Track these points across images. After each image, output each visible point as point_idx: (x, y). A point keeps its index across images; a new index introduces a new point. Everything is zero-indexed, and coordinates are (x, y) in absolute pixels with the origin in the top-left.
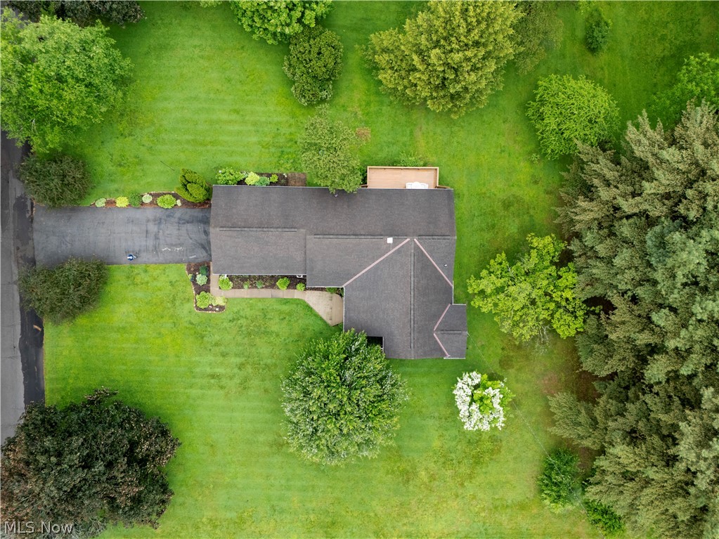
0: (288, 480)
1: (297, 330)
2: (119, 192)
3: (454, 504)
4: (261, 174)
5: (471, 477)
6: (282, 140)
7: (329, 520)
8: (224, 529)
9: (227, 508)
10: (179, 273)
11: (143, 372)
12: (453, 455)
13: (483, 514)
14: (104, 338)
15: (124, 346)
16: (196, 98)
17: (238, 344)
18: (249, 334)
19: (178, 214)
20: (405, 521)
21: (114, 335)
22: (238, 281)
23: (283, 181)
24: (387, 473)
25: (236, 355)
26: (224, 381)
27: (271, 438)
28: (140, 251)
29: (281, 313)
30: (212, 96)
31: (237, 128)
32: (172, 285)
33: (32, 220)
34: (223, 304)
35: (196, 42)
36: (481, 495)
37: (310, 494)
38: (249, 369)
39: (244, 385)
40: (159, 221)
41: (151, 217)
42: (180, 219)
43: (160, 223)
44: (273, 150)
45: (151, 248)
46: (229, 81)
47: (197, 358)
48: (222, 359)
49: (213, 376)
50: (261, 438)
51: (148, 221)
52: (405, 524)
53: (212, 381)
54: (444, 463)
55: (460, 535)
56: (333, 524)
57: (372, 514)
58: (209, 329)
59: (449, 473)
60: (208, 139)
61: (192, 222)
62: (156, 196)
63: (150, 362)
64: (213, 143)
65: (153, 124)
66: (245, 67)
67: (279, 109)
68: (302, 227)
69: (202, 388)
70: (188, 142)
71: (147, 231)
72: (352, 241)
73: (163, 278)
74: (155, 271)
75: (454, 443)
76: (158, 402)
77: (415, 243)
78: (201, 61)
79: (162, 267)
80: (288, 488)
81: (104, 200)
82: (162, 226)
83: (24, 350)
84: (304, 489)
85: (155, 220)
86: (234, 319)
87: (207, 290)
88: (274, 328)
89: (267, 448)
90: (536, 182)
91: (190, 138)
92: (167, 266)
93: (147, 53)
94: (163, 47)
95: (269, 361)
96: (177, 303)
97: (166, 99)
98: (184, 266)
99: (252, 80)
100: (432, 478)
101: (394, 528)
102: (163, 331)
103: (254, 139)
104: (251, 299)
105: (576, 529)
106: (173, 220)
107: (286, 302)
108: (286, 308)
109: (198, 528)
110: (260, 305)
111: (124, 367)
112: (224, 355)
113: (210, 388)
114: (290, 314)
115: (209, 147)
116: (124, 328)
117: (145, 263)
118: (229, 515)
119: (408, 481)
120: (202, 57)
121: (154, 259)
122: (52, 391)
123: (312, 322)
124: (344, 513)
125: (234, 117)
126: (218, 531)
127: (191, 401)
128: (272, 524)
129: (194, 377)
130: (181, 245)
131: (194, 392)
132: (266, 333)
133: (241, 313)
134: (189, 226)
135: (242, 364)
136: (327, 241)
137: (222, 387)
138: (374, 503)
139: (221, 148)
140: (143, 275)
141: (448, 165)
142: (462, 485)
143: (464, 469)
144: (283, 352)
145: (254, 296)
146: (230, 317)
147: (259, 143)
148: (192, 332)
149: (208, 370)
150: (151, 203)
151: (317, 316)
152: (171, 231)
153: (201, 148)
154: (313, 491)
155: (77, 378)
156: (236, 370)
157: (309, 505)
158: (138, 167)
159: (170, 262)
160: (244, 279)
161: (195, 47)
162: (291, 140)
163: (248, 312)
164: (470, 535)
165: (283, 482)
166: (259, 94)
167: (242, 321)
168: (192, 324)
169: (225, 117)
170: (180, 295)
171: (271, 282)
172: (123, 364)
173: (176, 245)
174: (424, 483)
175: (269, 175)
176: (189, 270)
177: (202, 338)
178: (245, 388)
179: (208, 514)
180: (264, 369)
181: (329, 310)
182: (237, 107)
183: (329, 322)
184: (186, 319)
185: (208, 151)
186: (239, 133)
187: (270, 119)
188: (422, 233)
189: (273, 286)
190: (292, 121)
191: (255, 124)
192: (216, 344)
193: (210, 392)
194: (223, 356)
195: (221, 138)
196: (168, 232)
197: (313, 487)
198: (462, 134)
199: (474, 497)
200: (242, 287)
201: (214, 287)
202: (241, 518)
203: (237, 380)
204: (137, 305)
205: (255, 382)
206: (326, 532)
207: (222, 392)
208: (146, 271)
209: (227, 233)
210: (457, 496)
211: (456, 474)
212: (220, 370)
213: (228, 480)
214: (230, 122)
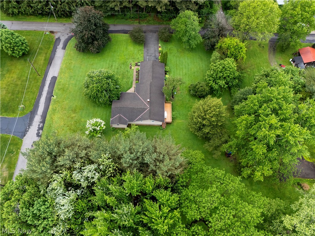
2: (163, 49)
3: (62, 124)
5: (70, 129)
7: (65, 89)
9: (74, 67)
10: (141, 60)
11: (115, 52)
12: (78, 124)
14: (124, 45)
15: (122, 48)
16: (188, 65)
17: (120, 72)
18: (123, 74)
20: (60, 109)
21: (125, 47)
22: (138, 72)
24: (76, 105)
29: (129, 82)
30: (190, 69)
31: (181, 74)
32: (138, 58)
33: (156, 33)
34: (132, 68)
36: (63, 132)
37: (74, 86)
41: (156, 55)
45: (148, 54)
46: (194, 73)
47: (117, 63)
51: (155, 54)
52: (59, 109)
53: (111, 66)
54: (76, 122)
55: (51, 124)
57: (64, 100)
58: (125, 66)
59: (73, 123)
63: (117, 53)
64: (177, 69)
65: (181, 56)
68: (153, 81)
70: (177, 63)
71: (152, 54)
73: (140, 56)
74: (142, 55)
75: (82, 125)
76: (106, 54)
77: (148, 108)
78: (199, 67)
80: (77, 81)
81: (161, 46)
82: (154, 57)
83: (123, 30)
84: (76, 84)
87: (136, 65)
88: (124, 80)
91: (178, 64)
93: (199, 56)
94: (202, 59)
96: (133, 59)
97: (188, 59)
98: (143, 61)
99: (195, 78)
100: (72, 118)
101: (59, 106)
102: (126, 56)
106: (155, 59)
107: (132, 83)
109: (70, 60)
110: (131, 77)
113: (109, 65)
114: (128, 84)
116: (127, 48)
118: (72, 67)
119: (72, 111)
120: (200, 67)
121: (145, 55)
122: (112, 35)
124: (66, 93)
125: (184, 74)
128: (67, 76)
129: (112, 62)
131: (108, 62)
132: (123, 78)
133: (129, 73)
136: (148, 86)
137: (108, 68)
138: (67, 101)
139: (175, 70)
141: (173, 128)
142: (68, 126)
143: (73, 127)
145: (134, 76)
146: (128, 70)
148: (125, 62)
149: (114, 65)
150: (160, 55)
151: (127, 90)
153: (175, 66)
157: (71, 85)
159: (144, 58)
160: (139, 73)
164: (51, 128)
165: (79, 79)
166: (191, 79)
167: (127, 73)
168: (127, 62)
169: (184, 71)
170: (135, 60)
171: (137, 79)
172: (117, 48)
173: (148, 59)
174: (71, 115)
177: (123, 64)
179: (74, 62)
182: (187, 74)
188: (151, 111)
189: (136, 80)
192: (121, 67)
193: (107, 65)
194: (117, 68)
196: (152, 58)
197: (76, 86)
198: (184, 133)
199: (63, 130)
200: (136, 73)
201: (136, 67)
202: (70, 69)
204: (133, 51)
206: (62, 88)
208: (142, 53)
209: (151, 64)
210: (64, 125)
211: (72, 125)
212: (113, 67)
213: (82, 67)
214: (183, 72)
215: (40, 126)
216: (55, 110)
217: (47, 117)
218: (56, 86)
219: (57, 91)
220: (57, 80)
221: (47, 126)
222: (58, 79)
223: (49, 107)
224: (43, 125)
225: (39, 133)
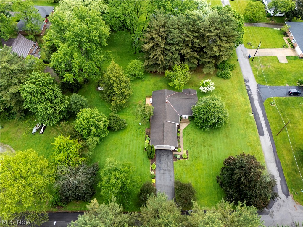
0: (236, 134)
1: (192, 132)
2: (150, 182)
3: (235, 95)
4: (146, 139)
5: (227, 92)
6: (135, 134)
7: (245, 123)
8: (255, 150)
10: (177, 163)
11: (210, 176)
13: (236, 90)
14: (200, 189)
15: (202, 182)
17: (198, 147)
18: (194, 144)
19: (158, 164)
23: (148, 134)
25: (201, 148)
26: (210, 151)
27: (225, 138)
28: (170, 176)
29: (187, 136)
30: (120, 153)
31: (131, 146)
32: (181, 166)
34: (186, 151)
35: (103, 157)
36: (231, 90)
38: (205, 144)
39: (210, 146)
40: (160, 170)
41: (159, 172)
42: (159, 163)
43: (161, 169)
44: (138, 137)
45: (169, 172)
46: (116, 148)
47: (203, 159)
48: (203, 152)
49: (208, 154)
50: (225, 141)
51: (160, 173)
52: (243, 106)
53: (210, 154)
54: (224, 98)
56: (246, 122)
57: (241, 113)
58: (194, 156)
59: (227, 97)
60: (134, 154)
61: (160, 159)
62: (152, 170)
63: (206, 173)
64: (135, 153)
66: (112, 144)
67: (126, 135)
68: (163, 122)
69: (213, 158)
70: (135, 160)
71: (164, 173)
72: (167, 110)
73: (179, 169)
74: (176, 171)
77: (167, 97)
79: (175, 169)
80: (239, 133)
82: (162, 168)
84: (238, 130)
85: (160, 171)
86: (190, 148)
87: (182, 155)
88: (192, 137)
89: (228, 139)
90: (149, 80)
92: (174, 167)
95: (202, 139)
96: (186, 164)
98: (174, 162)
99: (117, 142)
100: (229, 100)
101: (244, 108)
102: (196, 169)
103: (135, 141)
104: (183, 143)
105: (235, 73)
106: (159, 165)
107: (184, 134)
108: (186, 134)
110: (185, 141)
111: (209, 182)
112: (201, 151)
113: (212, 155)
114: (187, 133)
115: (137, 154)
116: (196, 182)
117: (174, 174)
118: (250, 149)
119: (231, 105)
121: (172, 171)
123: (189, 128)
124: (243, 119)
125: (128, 147)
126: (256, 152)
127: (217, 161)
128: (250, 137)
129: (209, 160)
130: (167, 163)
131: (214, 160)
132: (194, 140)
133: (188, 146)
134: (162, 160)
135: (204, 146)
137: (212, 152)
138: (238, 113)
139: (137, 151)
140: (178, 175)
142: (229, 94)
143: (225, 93)
144: (199, 135)
145: (183, 142)
147: (136, 140)
148: (195, 160)
149: (207, 155)
150: (154, 171)
151: (187, 127)
152: (163, 166)
153: (137, 157)
154: (238, 127)
155: (214, 198)
156: (206, 148)
157: (242, 128)
158: (142, 176)
159: (173, 166)
160: (178, 144)
161: (104, 158)
162: (136, 132)
163: (188, 144)
165: (237, 135)
166: (121, 140)
167: (191, 146)
168: (192, 161)
169: (127, 150)
170: (184, 163)
171: (179, 137)
172: (208, 182)
173: (168, 164)
174: (230, 102)
175: (146, 137)
176: (175, 161)
177: (197, 158)
178: (211, 145)
180: (205, 140)
181: (185, 124)
182: (125, 146)
183: (189, 124)
184: (191, 162)
185: (138, 154)
186: (133, 145)
187: (129, 137)
188: (164, 96)
190: (130, 132)
191: (130, 141)
192: (198, 153)
193: (214, 155)
195: (134, 151)
196: (163, 167)
197: (237, 127)
198: (136, 94)
200: (180, 145)
201: (181, 153)
202: (250, 146)
203: (209, 148)
204: (188, 177)
205: (209, 142)
207: (213, 152)
208: (176, 174)
210: (232, 95)
211: (227, 95)
212: (206, 152)
213: (239, 150)
214: (129, 148)
215: (250, 92)
216: (245, 105)
217: (249, 98)
218: (255, 125)
219: (252, 121)
220: (257, 131)
221: (245, 92)
222: (257, 133)
223: (251, 106)
224: (248, 93)
225: (248, 87)
